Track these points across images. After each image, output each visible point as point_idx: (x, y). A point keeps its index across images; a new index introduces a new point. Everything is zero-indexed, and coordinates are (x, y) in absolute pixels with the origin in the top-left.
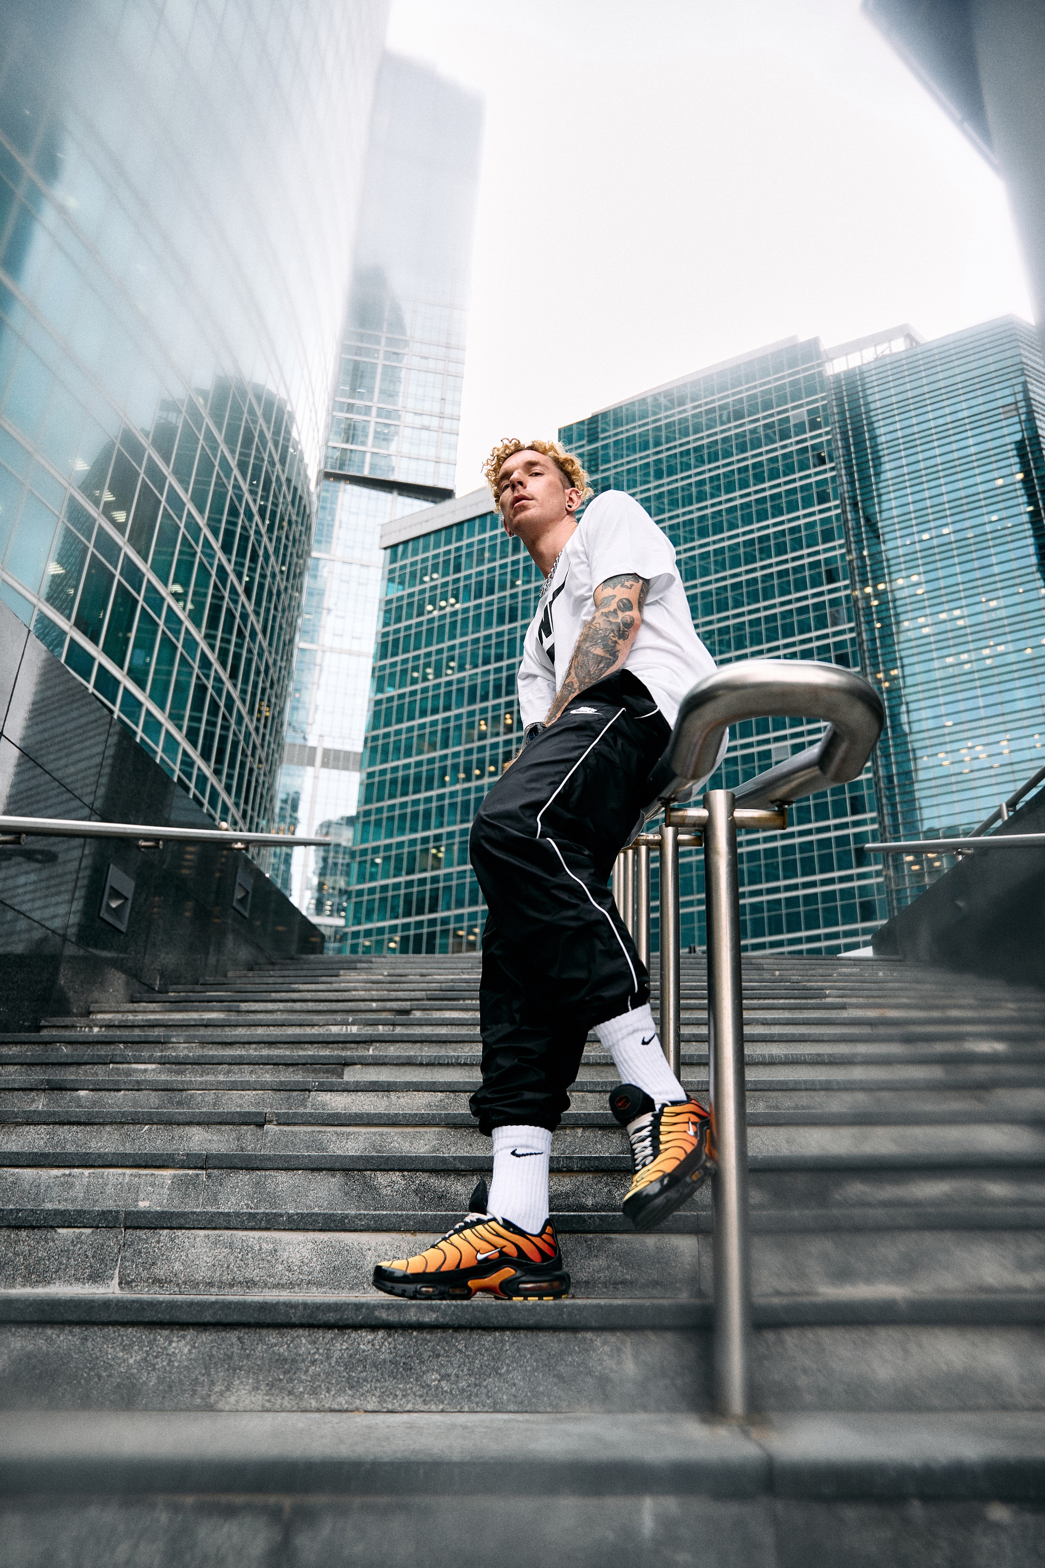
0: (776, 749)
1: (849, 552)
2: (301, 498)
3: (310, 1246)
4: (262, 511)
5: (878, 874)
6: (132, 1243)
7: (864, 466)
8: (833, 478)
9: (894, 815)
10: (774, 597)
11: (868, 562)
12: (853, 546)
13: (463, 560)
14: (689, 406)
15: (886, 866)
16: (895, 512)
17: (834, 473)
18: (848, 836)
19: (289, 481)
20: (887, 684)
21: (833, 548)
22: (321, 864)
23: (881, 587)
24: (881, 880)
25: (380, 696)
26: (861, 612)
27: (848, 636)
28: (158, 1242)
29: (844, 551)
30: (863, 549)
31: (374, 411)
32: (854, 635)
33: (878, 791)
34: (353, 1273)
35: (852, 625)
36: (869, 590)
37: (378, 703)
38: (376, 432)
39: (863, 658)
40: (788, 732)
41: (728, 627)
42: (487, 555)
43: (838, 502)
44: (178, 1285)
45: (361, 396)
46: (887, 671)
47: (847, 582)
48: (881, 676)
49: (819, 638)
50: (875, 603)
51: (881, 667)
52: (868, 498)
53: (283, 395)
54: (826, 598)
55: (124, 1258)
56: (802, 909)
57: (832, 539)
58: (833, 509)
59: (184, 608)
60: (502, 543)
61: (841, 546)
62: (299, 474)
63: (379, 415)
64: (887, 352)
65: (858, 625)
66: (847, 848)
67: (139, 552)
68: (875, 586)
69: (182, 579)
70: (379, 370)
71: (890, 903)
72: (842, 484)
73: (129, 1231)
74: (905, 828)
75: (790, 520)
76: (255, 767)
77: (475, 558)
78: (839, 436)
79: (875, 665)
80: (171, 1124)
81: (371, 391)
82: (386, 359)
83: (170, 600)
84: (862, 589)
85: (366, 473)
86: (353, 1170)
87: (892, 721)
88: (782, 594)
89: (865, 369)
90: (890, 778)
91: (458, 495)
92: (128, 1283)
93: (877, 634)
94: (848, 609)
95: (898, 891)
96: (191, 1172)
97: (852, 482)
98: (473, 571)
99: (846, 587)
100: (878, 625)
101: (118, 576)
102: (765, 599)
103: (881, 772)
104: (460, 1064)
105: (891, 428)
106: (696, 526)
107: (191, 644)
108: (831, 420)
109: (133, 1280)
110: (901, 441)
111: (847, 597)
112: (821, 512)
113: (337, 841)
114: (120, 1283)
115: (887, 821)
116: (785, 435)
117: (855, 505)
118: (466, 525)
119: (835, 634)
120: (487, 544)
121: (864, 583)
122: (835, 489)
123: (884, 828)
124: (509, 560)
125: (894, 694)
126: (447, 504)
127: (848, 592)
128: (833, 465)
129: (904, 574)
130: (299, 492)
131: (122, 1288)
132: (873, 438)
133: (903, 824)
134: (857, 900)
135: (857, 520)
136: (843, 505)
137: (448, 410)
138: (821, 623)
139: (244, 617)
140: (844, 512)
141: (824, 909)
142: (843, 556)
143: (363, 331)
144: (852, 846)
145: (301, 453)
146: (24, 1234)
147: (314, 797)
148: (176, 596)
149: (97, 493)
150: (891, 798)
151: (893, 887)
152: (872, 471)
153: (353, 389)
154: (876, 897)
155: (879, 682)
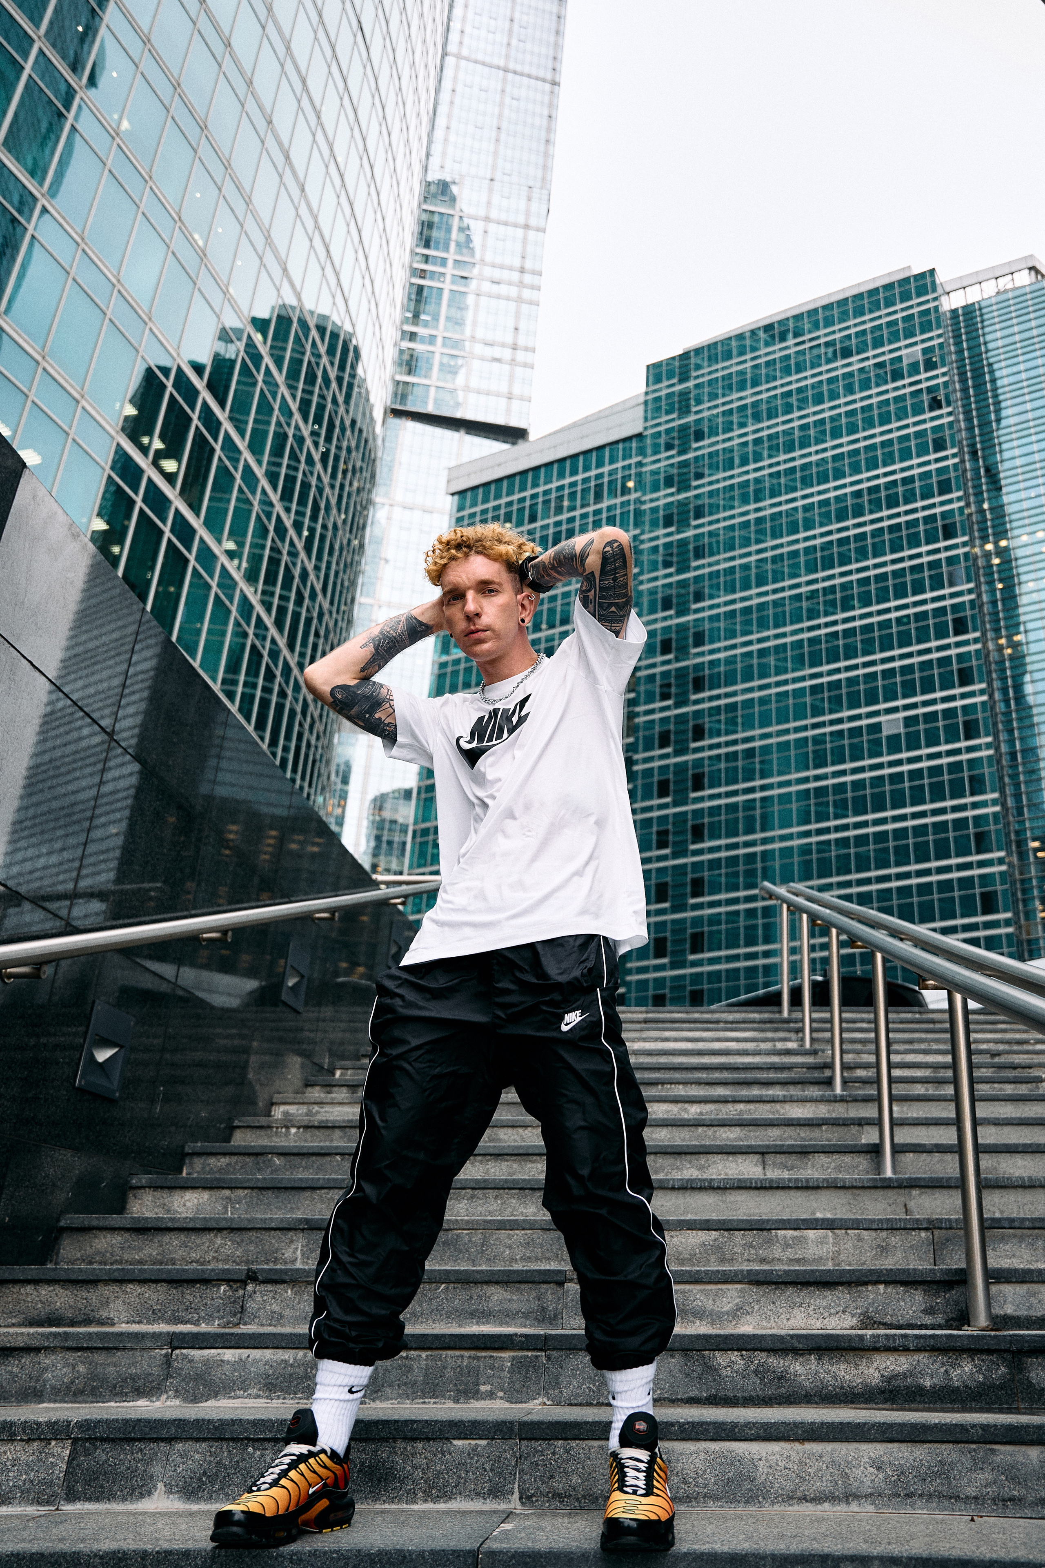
0: (887, 721)
1: (968, 505)
2: (366, 441)
3: (702, 1456)
4: (325, 457)
5: (1001, 861)
6: (528, 1455)
7: (984, 411)
8: (951, 424)
9: (1017, 796)
10: (885, 554)
11: (989, 516)
12: (972, 499)
13: (540, 507)
14: (791, 342)
15: (1009, 853)
16: (1018, 462)
17: (951, 419)
18: (967, 818)
19: (353, 422)
20: (1009, 651)
21: (950, 501)
22: (373, 844)
23: (1003, 543)
24: (1004, 868)
25: (445, 658)
26: (981, 571)
27: (966, 598)
28: (554, 1454)
29: (962, 504)
30: (983, 501)
31: (439, 341)
32: (973, 596)
33: (1000, 769)
34: (747, 1485)
35: (971, 585)
36: (989, 547)
37: (443, 665)
38: (442, 364)
39: (983, 623)
40: (900, 703)
41: (834, 586)
42: (566, 503)
43: (955, 450)
44: (578, 1500)
45: (426, 325)
46: (1009, 637)
47: (966, 538)
48: (1003, 641)
49: (934, 600)
50: (996, 561)
51: (1003, 632)
52: (989, 444)
53: (348, 327)
54: (943, 555)
55: (522, 1471)
56: (915, 900)
57: (950, 491)
58: (950, 457)
59: (239, 568)
60: (583, 490)
61: (959, 499)
62: (364, 414)
63: (444, 345)
64: (1010, 286)
65: (978, 586)
66: (965, 832)
67: (191, 506)
68: (996, 543)
69: (237, 534)
70: (446, 295)
71: (1014, 894)
72: (960, 430)
73: (524, 1442)
74: (1030, 811)
75: (903, 470)
76: (313, 742)
77: (553, 505)
78: (956, 378)
79: (997, 630)
80: (468, 1283)
81: (436, 318)
82: (453, 282)
83: (223, 559)
84: (982, 546)
85: (430, 408)
86: (691, 1350)
87: (1015, 692)
88: (893, 551)
89: (983, 304)
90: (1013, 755)
91: (532, 436)
92: (529, 1498)
93: (999, 596)
94: (967, 568)
95: (1023, 881)
96: (530, 1354)
97: (970, 429)
98: (551, 521)
99: (964, 544)
100: (1000, 586)
101: (167, 534)
102: (874, 557)
103: (1004, 748)
104: (713, 1188)
105: (1014, 369)
106: (798, 475)
107: (246, 607)
108: (948, 359)
109: (533, 1495)
110: (1025, 384)
111: (966, 554)
112: (937, 460)
113: (394, 818)
114: (521, 1498)
115: (1010, 802)
116: (897, 375)
117: (974, 453)
118: (543, 470)
119: (953, 595)
120: (566, 492)
121: (985, 539)
122: (952, 436)
123: (1007, 810)
124: (591, 509)
125: (1017, 662)
126: (522, 447)
127: (967, 549)
128: (950, 409)
129: (1028, 529)
130: (364, 435)
131: (523, 1504)
132: (993, 381)
133: (1029, 806)
134: (977, 891)
135: (976, 470)
136: (961, 453)
137: (522, 341)
138: (938, 583)
139: (304, 575)
140: (963, 461)
141: (940, 900)
142: (961, 509)
143: (426, 252)
144: (972, 830)
145: (368, 392)
146: (420, 1445)
147: (367, 767)
148: (231, 554)
149: (145, 440)
150: (1014, 776)
151: (1017, 876)
152: (993, 416)
153: (416, 316)
154: (999, 888)
155: (1000, 649)
